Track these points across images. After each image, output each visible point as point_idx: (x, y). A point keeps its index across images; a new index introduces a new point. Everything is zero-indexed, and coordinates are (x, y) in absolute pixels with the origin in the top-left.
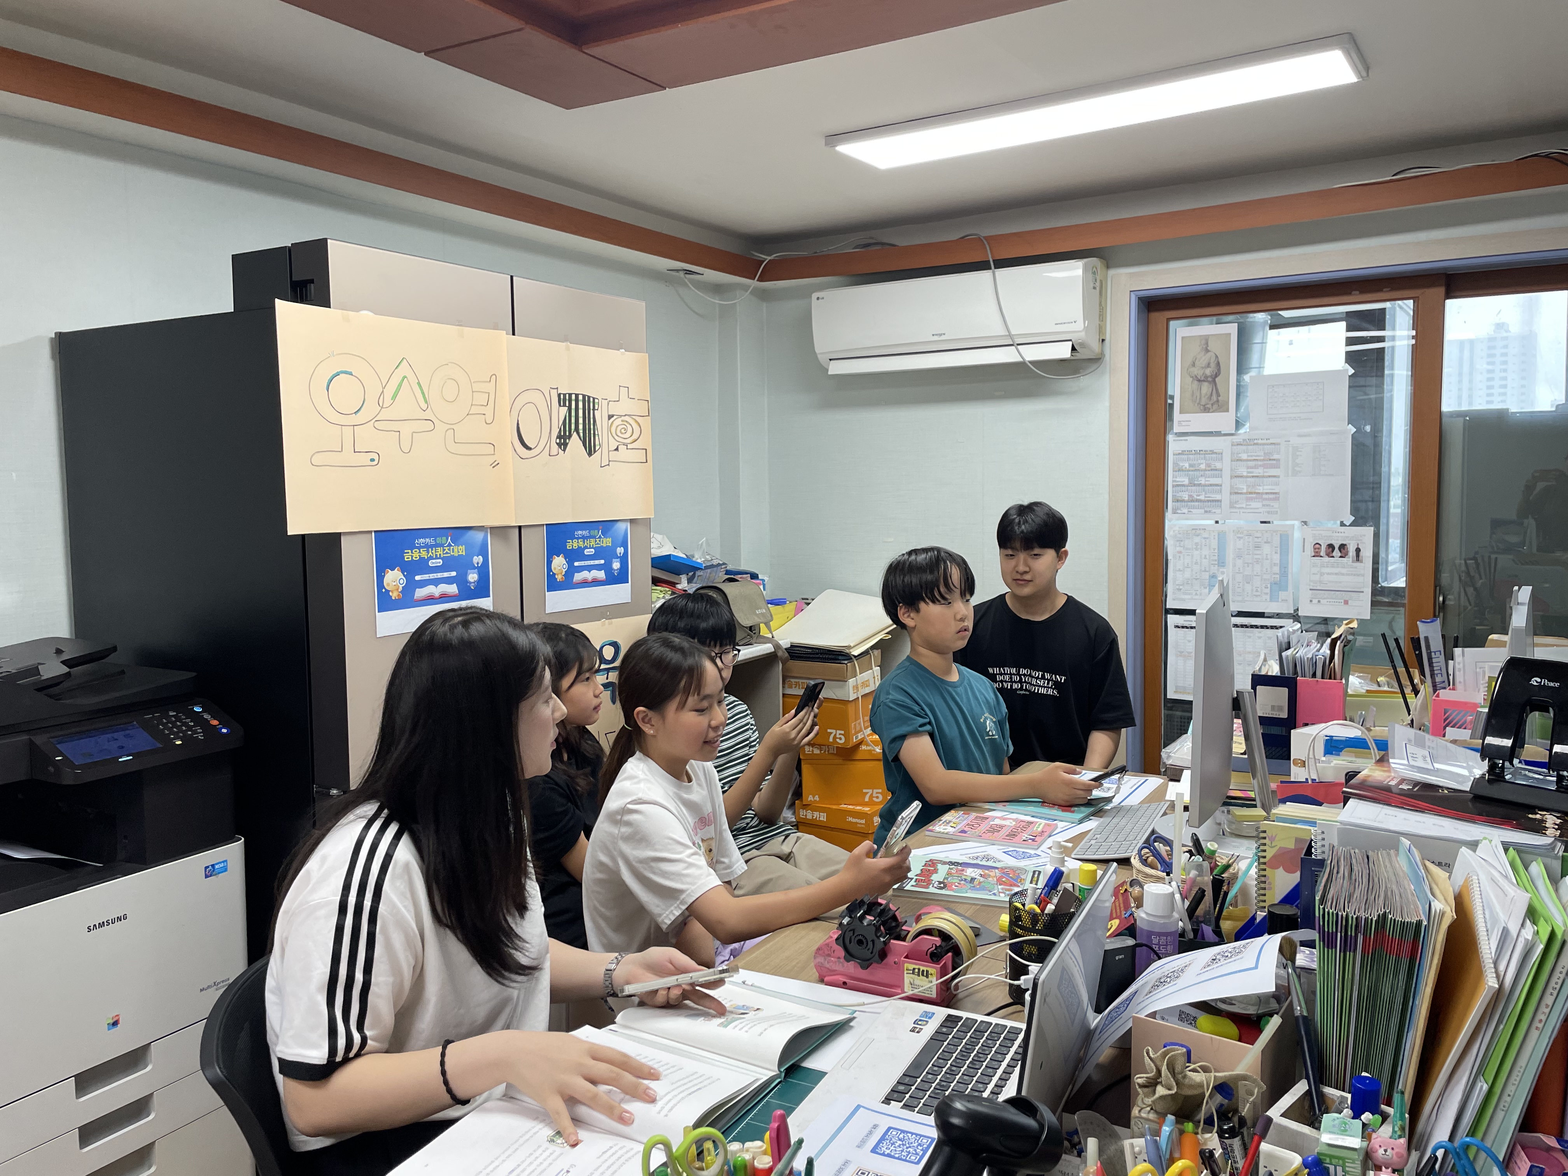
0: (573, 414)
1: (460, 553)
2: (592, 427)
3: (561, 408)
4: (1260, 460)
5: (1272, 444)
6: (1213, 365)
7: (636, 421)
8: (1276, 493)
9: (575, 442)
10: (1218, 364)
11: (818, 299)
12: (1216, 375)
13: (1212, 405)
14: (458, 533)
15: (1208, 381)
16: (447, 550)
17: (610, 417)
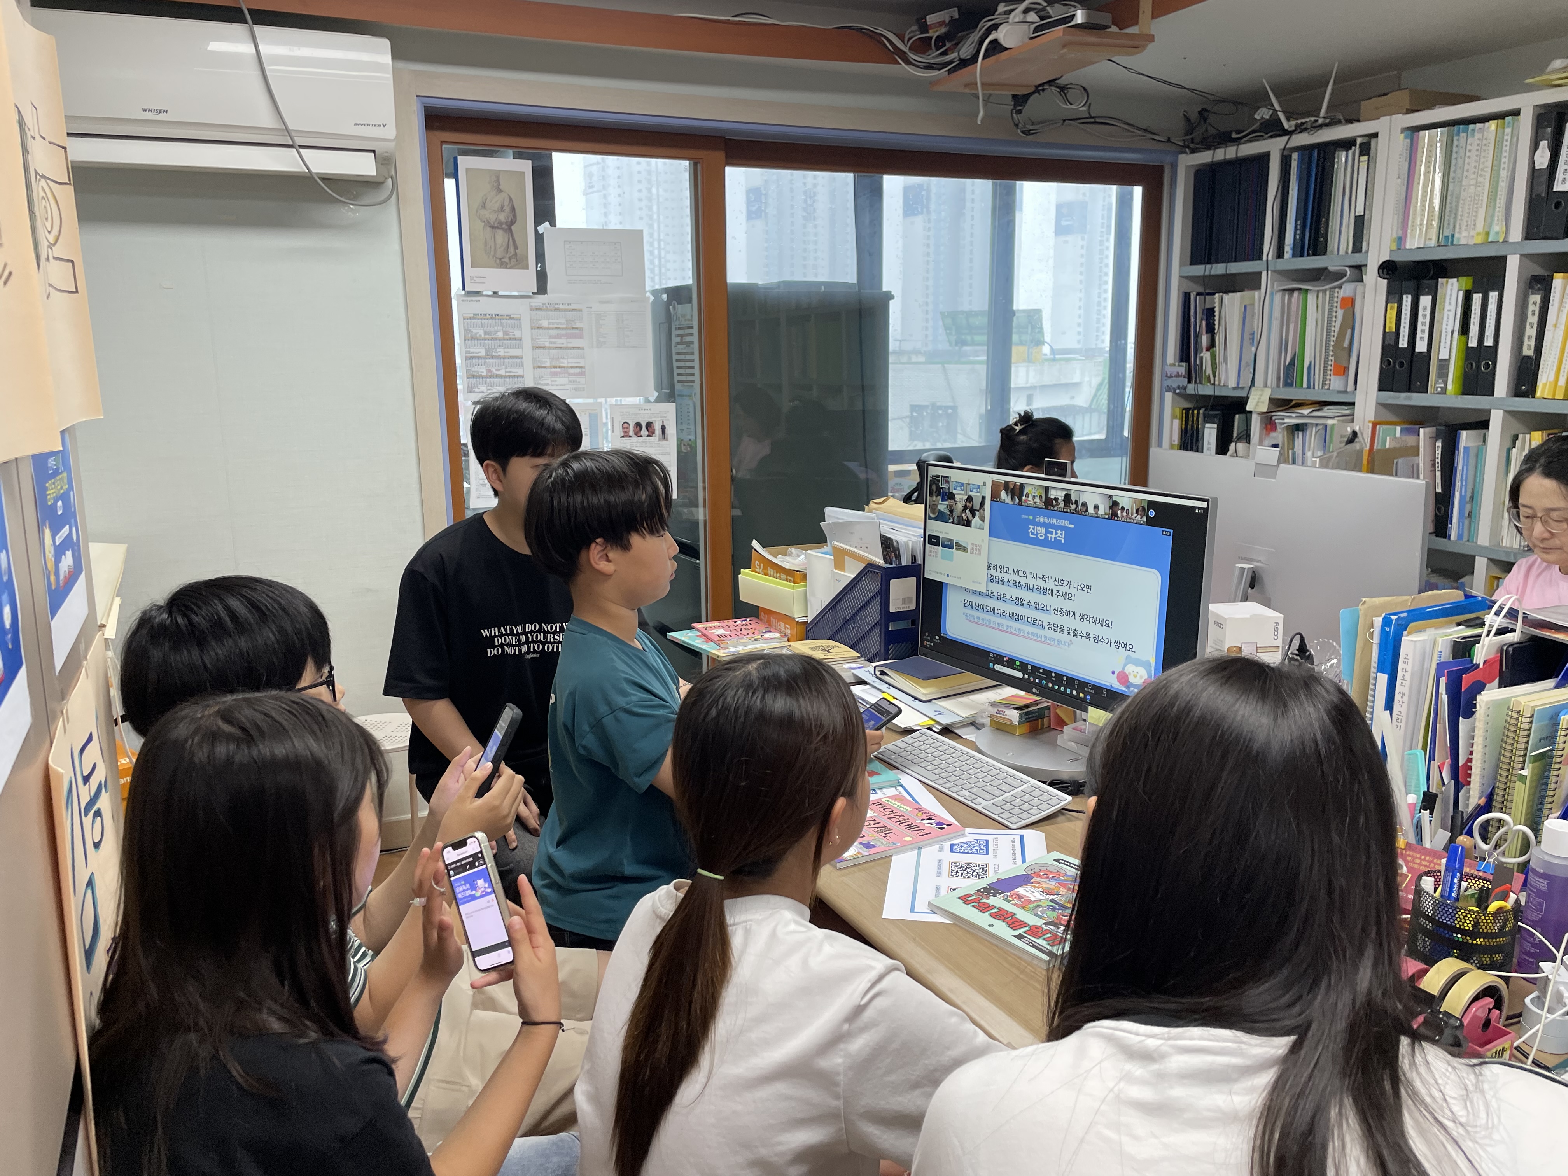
4: (563, 329)
5: (574, 310)
6: (507, 208)
8: (581, 367)
10: (513, 209)
12: (513, 222)
13: (510, 258)
15: (502, 229)
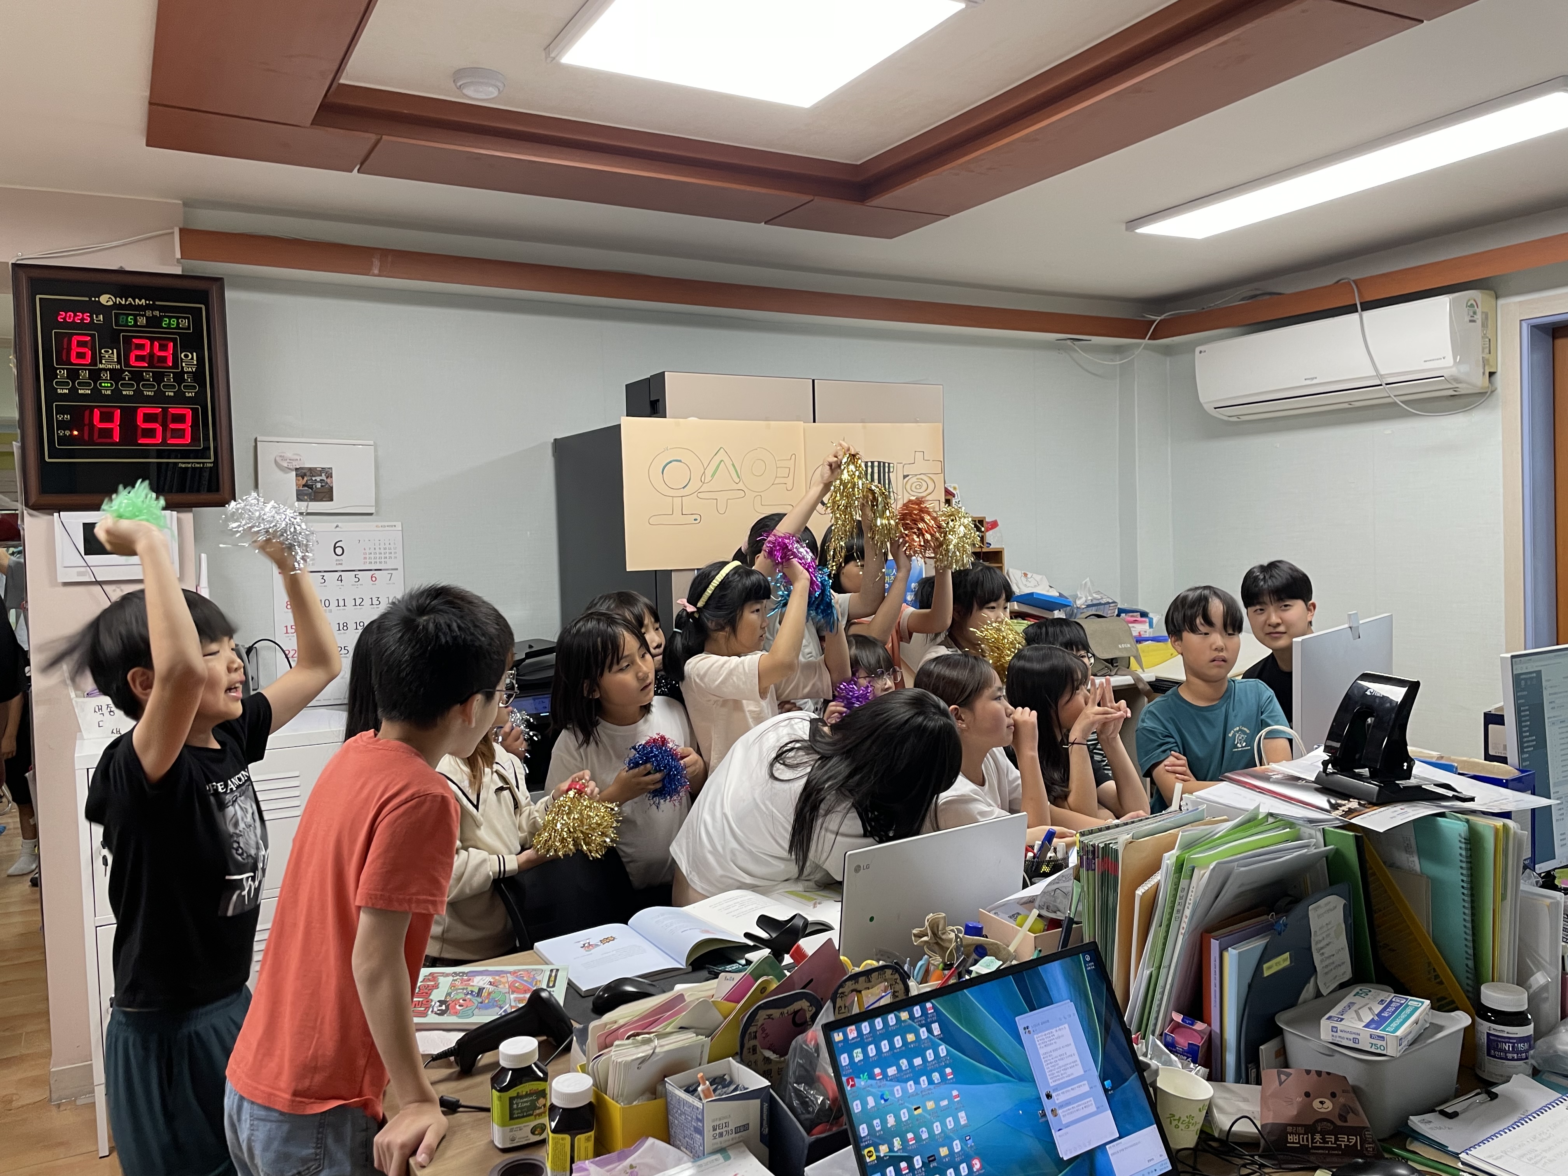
7: (930, 478)
11: (1201, 352)
17: (905, 477)
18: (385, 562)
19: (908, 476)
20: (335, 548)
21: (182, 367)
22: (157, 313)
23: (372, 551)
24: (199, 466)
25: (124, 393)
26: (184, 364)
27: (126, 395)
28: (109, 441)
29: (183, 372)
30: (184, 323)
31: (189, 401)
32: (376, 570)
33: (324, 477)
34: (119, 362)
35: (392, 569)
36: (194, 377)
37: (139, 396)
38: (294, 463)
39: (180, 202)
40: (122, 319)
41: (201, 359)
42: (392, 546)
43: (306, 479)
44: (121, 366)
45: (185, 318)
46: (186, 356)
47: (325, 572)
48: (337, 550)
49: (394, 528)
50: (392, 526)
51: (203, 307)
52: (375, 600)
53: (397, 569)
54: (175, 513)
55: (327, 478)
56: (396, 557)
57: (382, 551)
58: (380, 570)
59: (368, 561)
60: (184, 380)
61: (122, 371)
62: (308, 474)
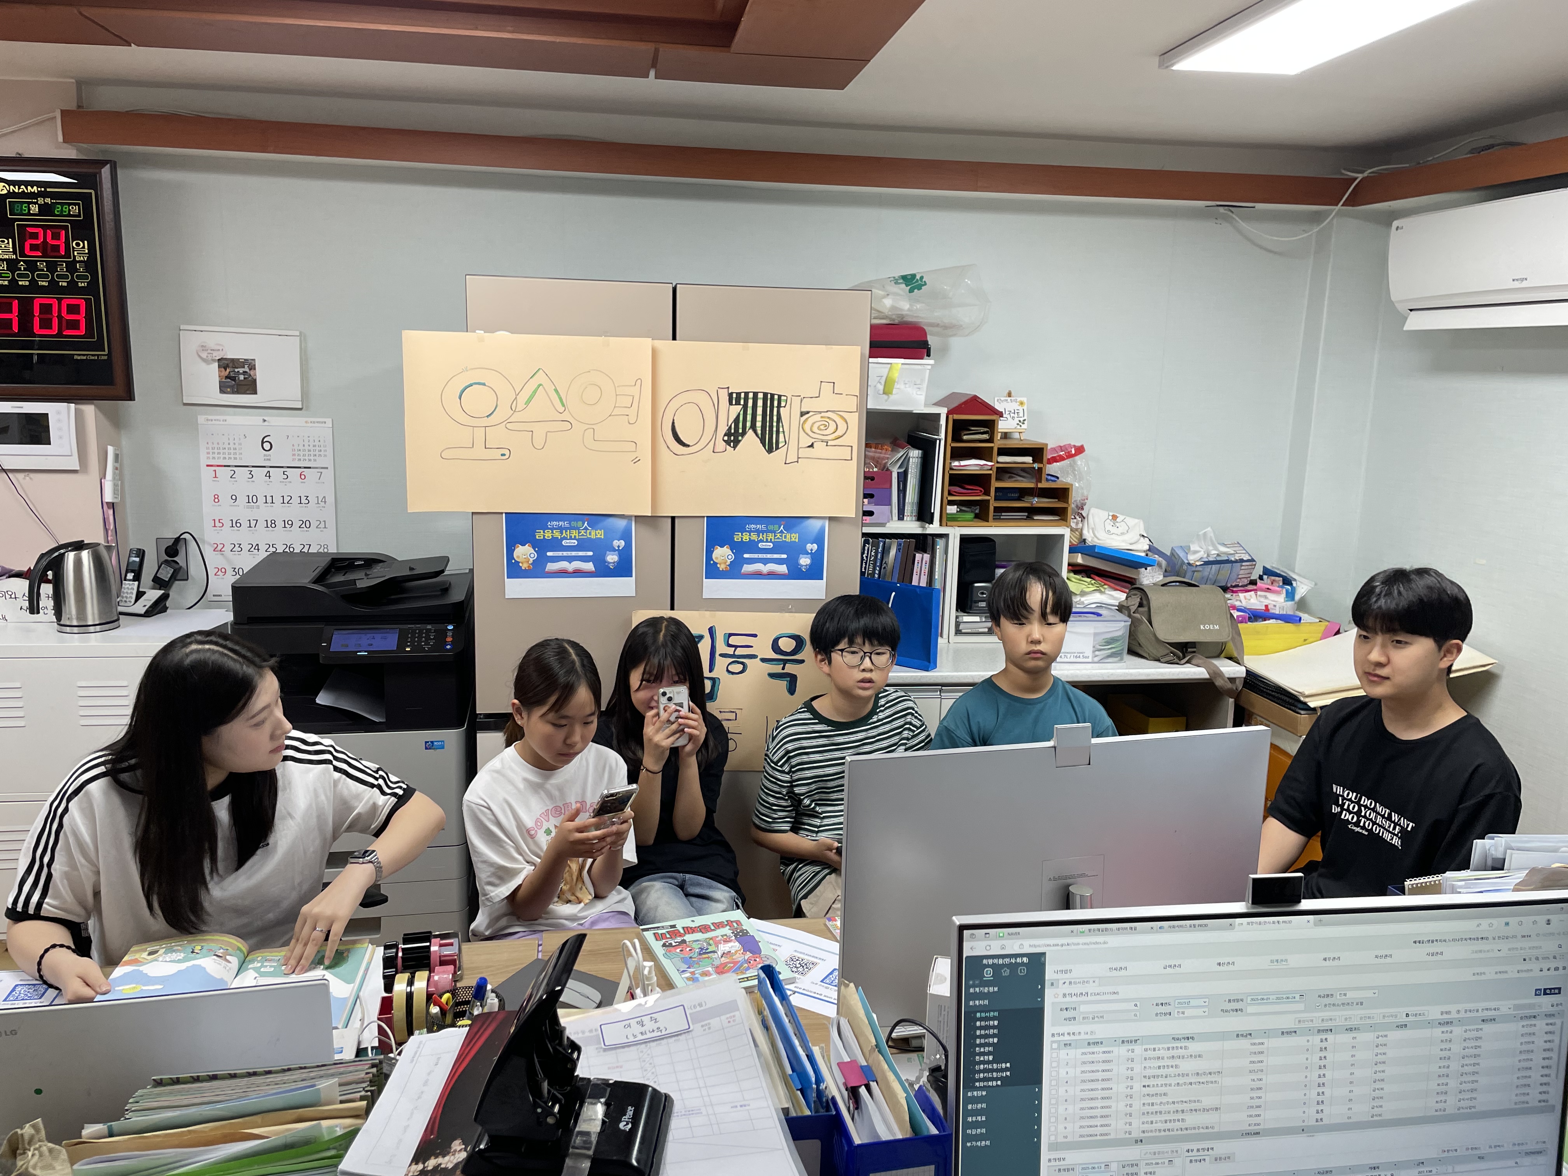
0: (750, 411)
1: (599, 536)
2: (775, 424)
3: (731, 407)
7: (842, 417)
9: (750, 440)
11: (1397, 228)
14: (595, 519)
16: (583, 533)
17: (802, 414)
18: (315, 460)
19: (808, 413)
20: (263, 443)
21: (74, 257)
22: (48, 200)
23: (301, 447)
24: (93, 358)
25: (20, 283)
26: (76, 254)
27: (22, 285)
28: (9, 332)
29: (75, 262)
30: (75, 210)
31: (82, 292)
32: (305, 468)
33: (246, 369)
34: (14, 252)
35: (322, 468)
36: (86, 266)
37: (34, 287)
38: (215, 354)
39: (74, 81)
40: (17, 209)
41: (92, 247)
42: (322, 443)
43: (228, 370)
44: (16, 256)
45: (75, 204)
46: (78, 245)
47: (253, 467)
48: (264, 445)
49: (323, 425)
50: (322, 422)
51: (93, 192)
52: (303, 499)
53: (327, 468)
54: (73, 405)
55: (250, 369)
56: (325, 456)
57: (311, 448)
58: (310, 468)
59: (297, 457)
60: (77, 270)
61: (17, 261)
62: (231, 365)
